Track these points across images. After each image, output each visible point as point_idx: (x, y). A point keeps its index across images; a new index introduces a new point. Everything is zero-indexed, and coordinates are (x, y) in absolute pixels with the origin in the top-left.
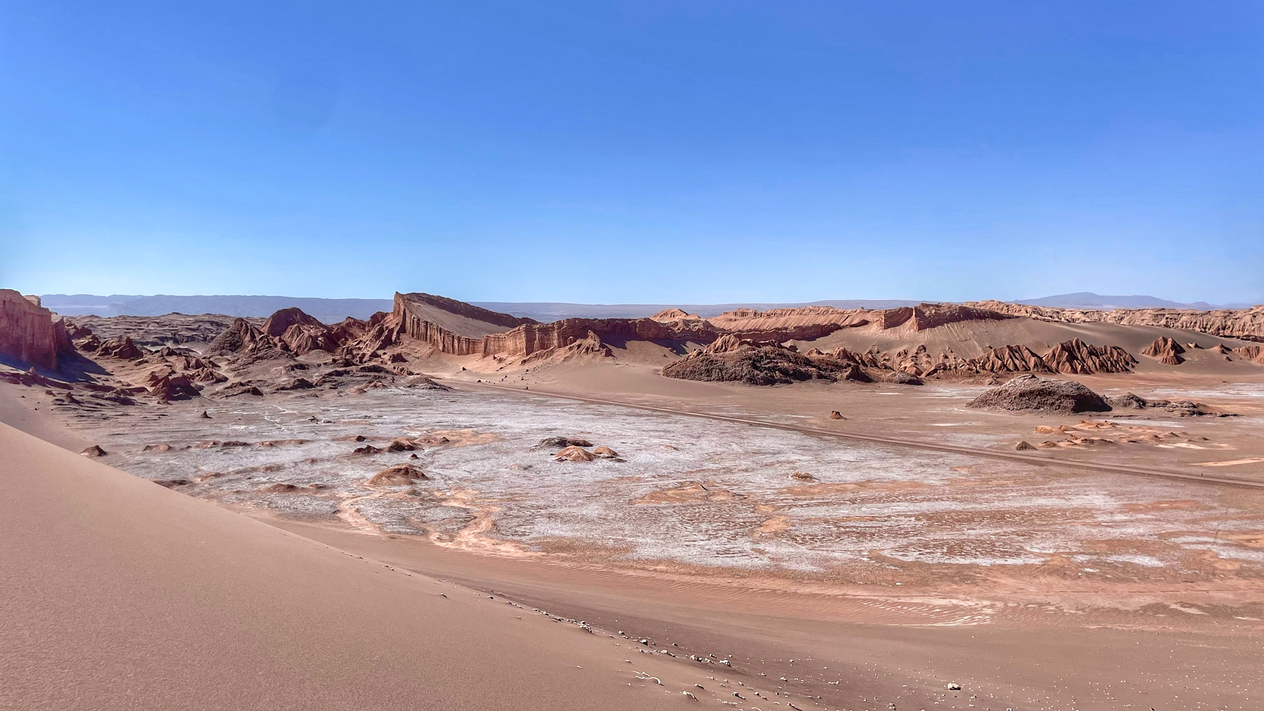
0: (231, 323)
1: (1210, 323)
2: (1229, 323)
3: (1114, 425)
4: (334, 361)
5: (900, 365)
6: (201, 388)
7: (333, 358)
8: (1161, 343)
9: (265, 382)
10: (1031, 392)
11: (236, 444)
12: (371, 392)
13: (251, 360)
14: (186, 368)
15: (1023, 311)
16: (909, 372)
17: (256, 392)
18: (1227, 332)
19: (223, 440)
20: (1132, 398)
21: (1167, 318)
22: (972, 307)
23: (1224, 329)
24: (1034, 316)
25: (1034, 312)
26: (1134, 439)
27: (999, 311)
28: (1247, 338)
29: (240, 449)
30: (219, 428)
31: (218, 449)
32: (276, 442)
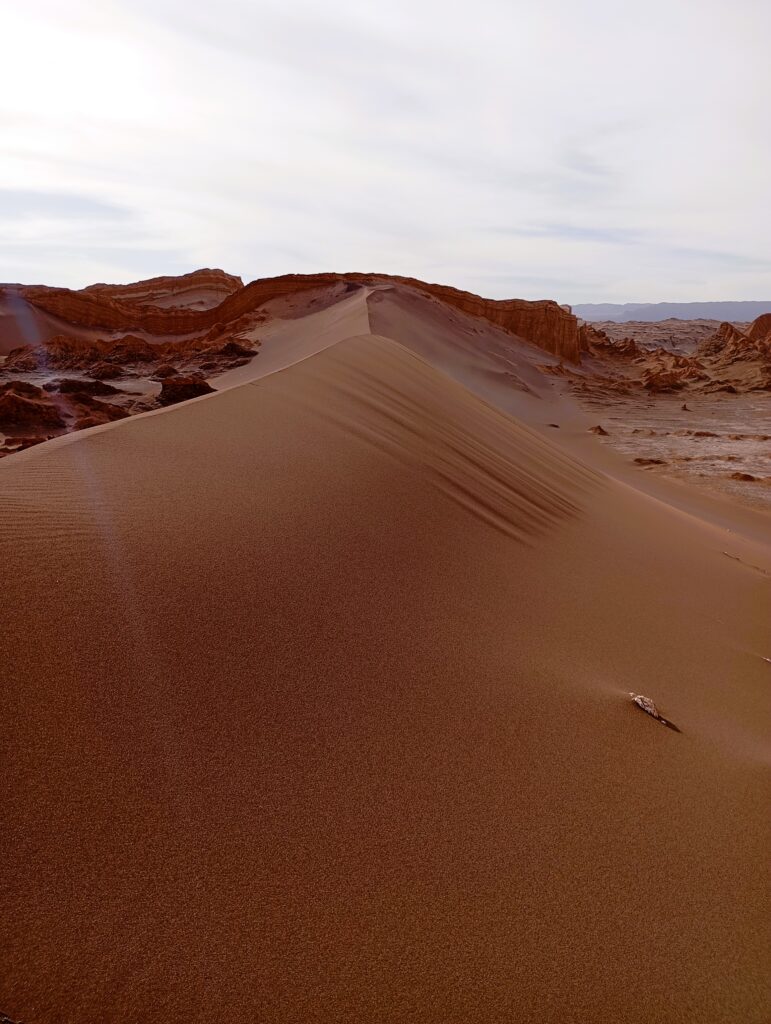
0: (718, 326)
6: (685, 384)
9: (740, 381)
11: (708, 435)
13: (730, 361)
14: (674, 367)
17: (731, 391)
19: (697, 430)
29: (709, 439)
30: (695, 420)
31: (690, 437)
32: (742, 436)
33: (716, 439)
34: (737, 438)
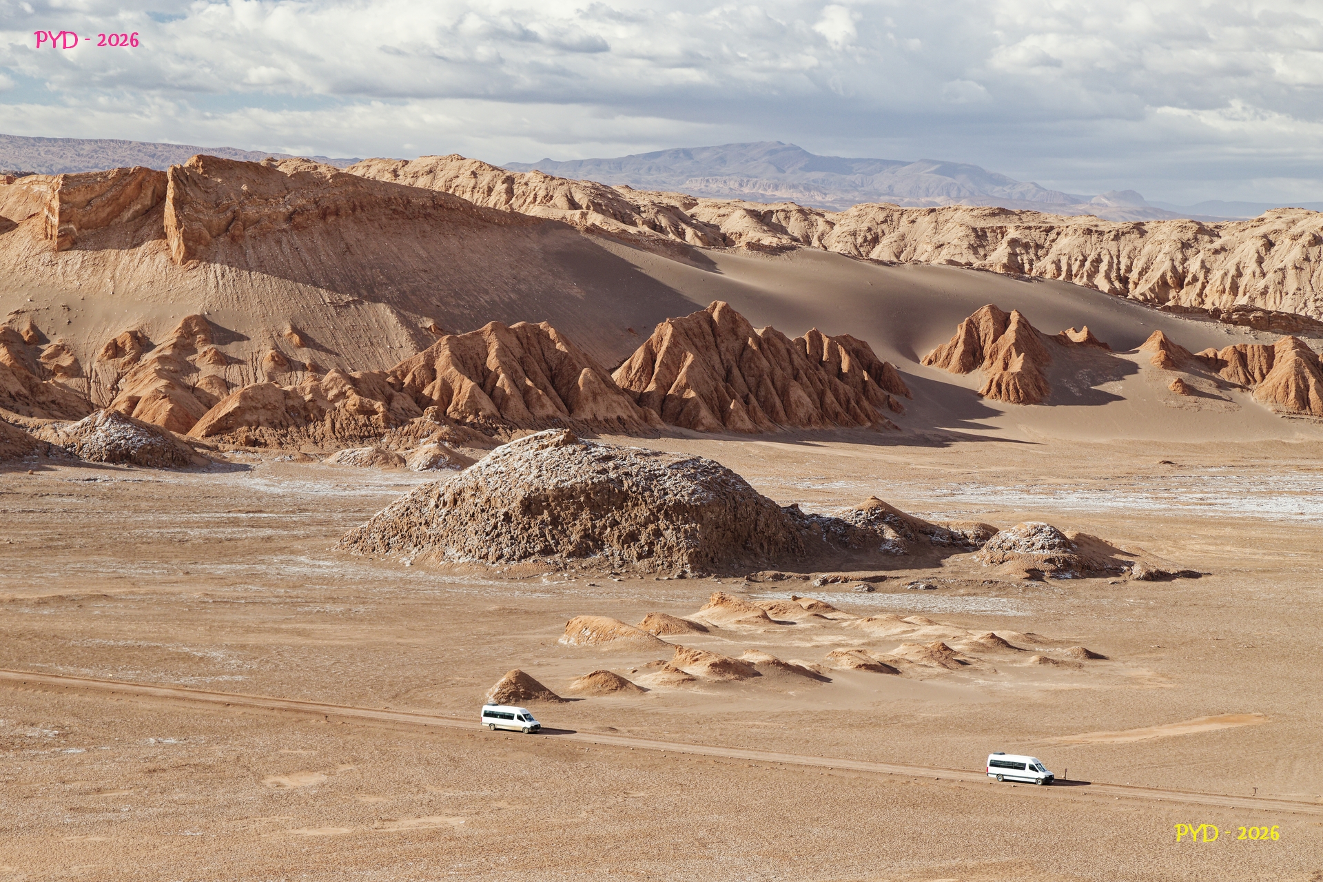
1: (1138, 265)
2: (1194, 266)
3: (818, 610)
5: (115, 389)
8: (986, 325)
10: (564, 495)
15: (560, 200)
16: (146, 419)
18: (1188, 297)
20: (881, 518)
21: (1014, 243)
22: (387, 178)
23: (1180, 284)
24: (595, 218)
25: (598, 208)
26: (875, 657)
27: (478, 199)
28: (1243, 316)
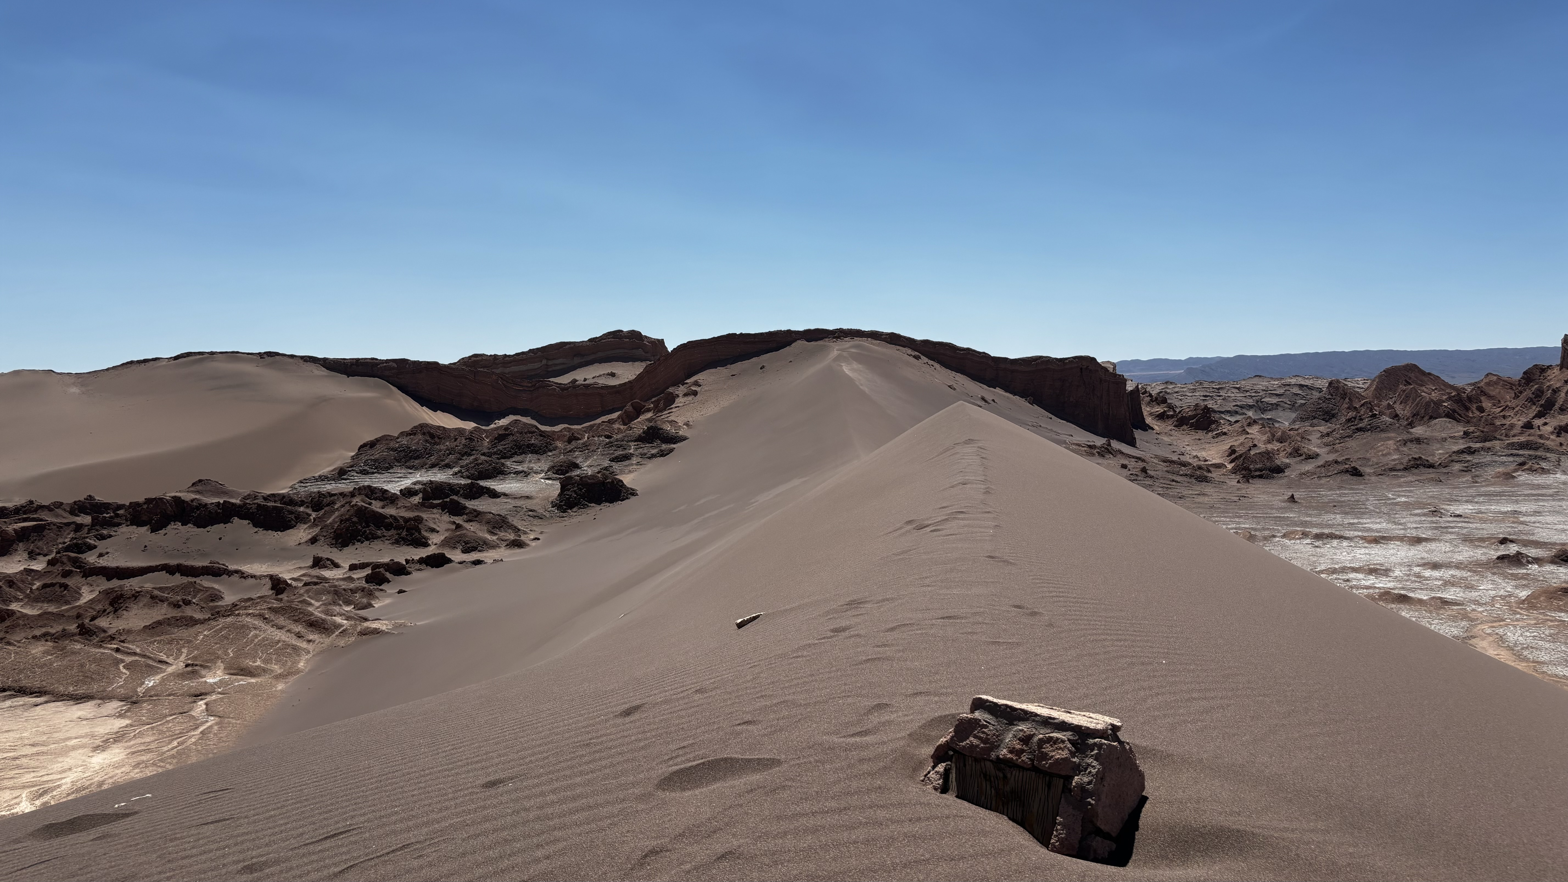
0: (1324, 385)
4: (1466, 434)
6: (1288, 466)
7: (1465, 429)
9: (1369, 460)
12: (1523, 477)
13: (1349, 432)
14: (1269, 442)
17: (1356, 473)
29: (1335, 542)
30: (1310, 515)
31: (1308, 541)
32: (1383, 538)
33: (1345, 543)
34: (1376, 541)
